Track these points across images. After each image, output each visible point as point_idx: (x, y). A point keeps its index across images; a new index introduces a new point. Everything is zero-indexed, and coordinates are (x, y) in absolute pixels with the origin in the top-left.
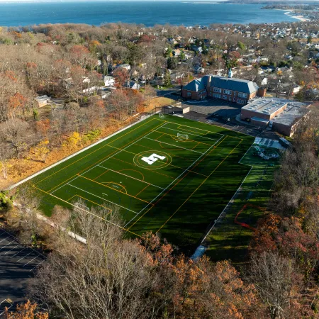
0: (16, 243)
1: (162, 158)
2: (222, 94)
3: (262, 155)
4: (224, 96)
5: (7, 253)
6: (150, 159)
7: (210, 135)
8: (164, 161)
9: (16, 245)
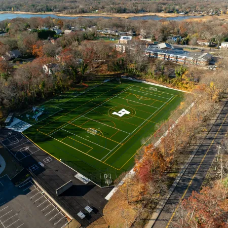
1: (115, 113)
6: (123, 112)
8: (114, 111)
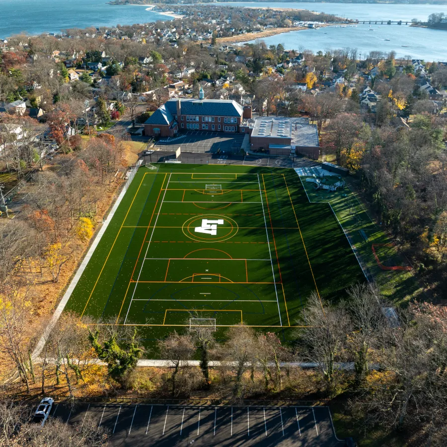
0: (192, 412)
1: (220, 222)
2: (200, 122)
3: (326, 187)
4: (203, 125)
5: (198, 432)
6: (208, 228)
7: (241, 179)
9: (197, 414)
